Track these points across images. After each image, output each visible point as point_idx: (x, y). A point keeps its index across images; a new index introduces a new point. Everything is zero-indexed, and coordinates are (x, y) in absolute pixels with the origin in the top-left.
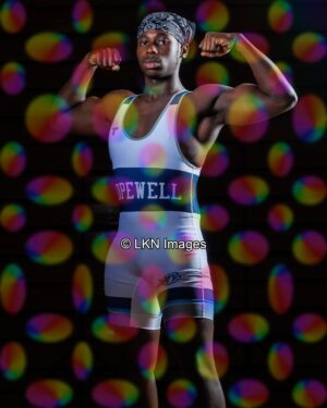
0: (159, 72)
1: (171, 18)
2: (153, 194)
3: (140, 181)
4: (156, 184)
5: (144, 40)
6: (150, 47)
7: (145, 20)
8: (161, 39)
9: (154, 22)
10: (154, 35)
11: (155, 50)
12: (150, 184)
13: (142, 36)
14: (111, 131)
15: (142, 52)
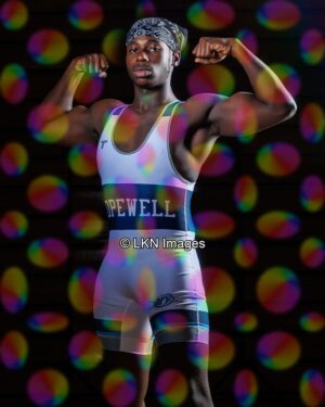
0: (150, 81)
1: (162, 23)
2: (145, 212)
3: (132, 197)
4: (148, 201)
5: (134, 47)
6: (140, 54)
7: (135, 26)
8: (152, 45)
9: (144, 28)
10: (145, 41)
11: (146, 57)
12: (142, 201)
13: (132, 43)
14: (100, 144)
15: (132, 60)
